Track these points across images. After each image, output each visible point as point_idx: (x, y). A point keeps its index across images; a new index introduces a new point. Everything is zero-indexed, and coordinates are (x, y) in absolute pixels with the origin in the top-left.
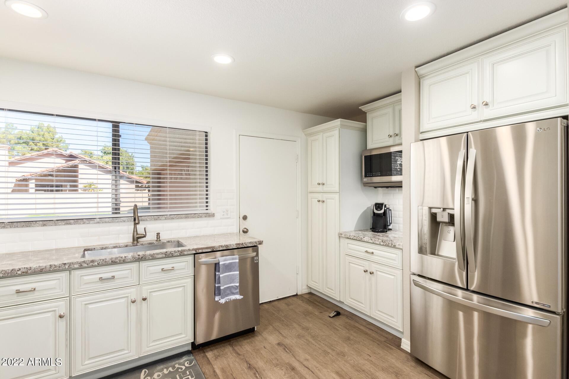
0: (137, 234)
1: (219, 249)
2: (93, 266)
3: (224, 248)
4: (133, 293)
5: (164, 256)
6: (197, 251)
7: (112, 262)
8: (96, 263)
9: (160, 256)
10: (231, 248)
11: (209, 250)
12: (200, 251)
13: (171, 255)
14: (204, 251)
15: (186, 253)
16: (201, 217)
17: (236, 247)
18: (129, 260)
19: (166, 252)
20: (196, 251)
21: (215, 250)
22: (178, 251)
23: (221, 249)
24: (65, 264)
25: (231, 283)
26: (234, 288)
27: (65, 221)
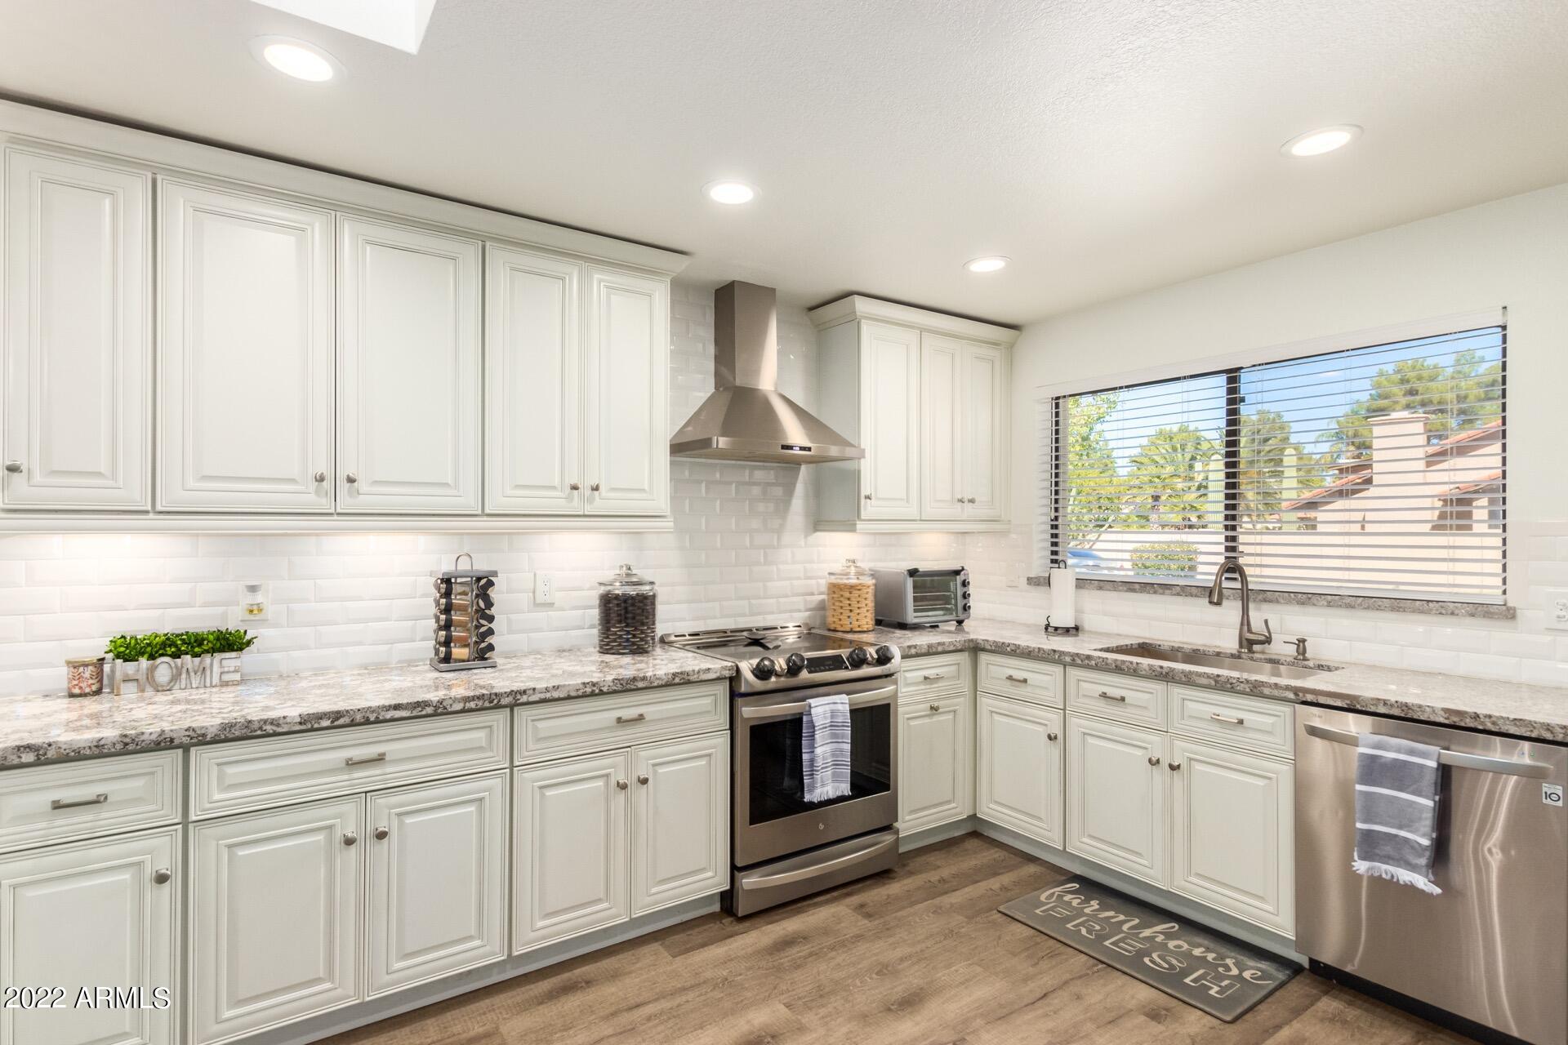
0: (1250, 631)
1: (1373, 709)
2: (1088, 667)
3: (1396, 712)
4: (1156, 745)
5: (1213, 683)
6: (1301, 694)
7: (1116, 666)
8: (1093, 663)
9: (1204, 681)
10: (1422, 718)
11: (1339, 703)
12: (1309, 698)
13: (1229, 686)
14: (1322, 700)
15: (1267, 691)
16: (1452, 614)
17: (1447, 722)
18: (1144, 673)
19: (1218, 676)
20: (1296, 694)
21: (1358, 707)
22: (1247, 681)
23: (1382, 710)
24: (1055, 651)
25: (1400, 827)
26: (1413, 848)
27: (1128, 585)
